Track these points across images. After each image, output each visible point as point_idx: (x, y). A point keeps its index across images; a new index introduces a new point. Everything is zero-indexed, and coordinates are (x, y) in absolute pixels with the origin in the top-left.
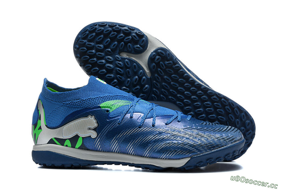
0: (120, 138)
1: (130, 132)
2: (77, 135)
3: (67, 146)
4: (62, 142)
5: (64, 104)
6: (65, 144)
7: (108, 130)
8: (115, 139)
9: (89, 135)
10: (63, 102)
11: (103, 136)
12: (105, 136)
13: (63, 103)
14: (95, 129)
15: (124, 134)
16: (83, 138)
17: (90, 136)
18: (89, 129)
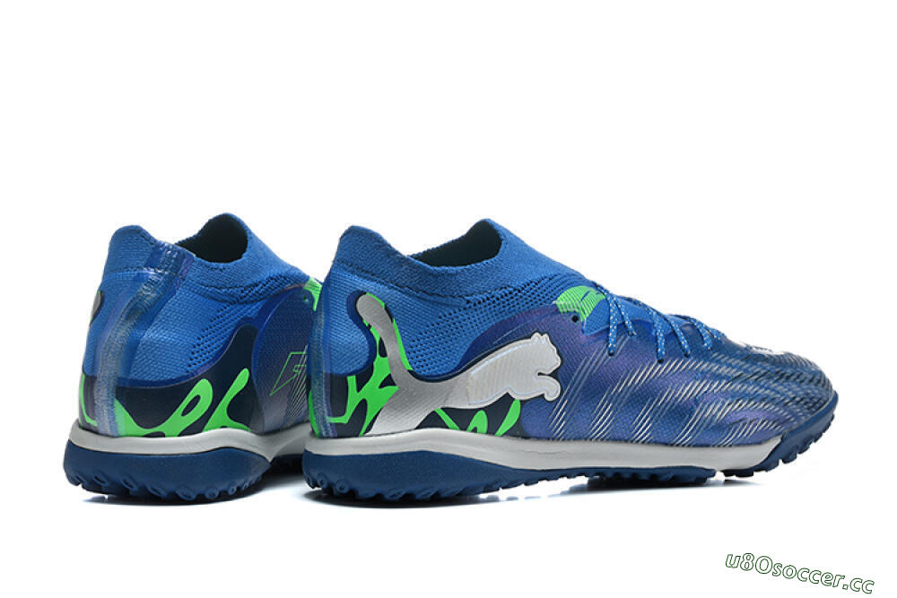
0: (619, 395)
1: (642, 378)
2: (507, 394)
3: (475, 430)
4: (462, 418)
5: (468, 302)
6: (471, 427)
7: (588, 374)
8: (604, 401)
9: (541, 393)
10: (468, 295)
11: (576, 395)
12: (580, 392)
13: (467, 298)
14: (554, 375)
15: (627, 384)
16: (521, 401)
17: (542, 396)
18: (540, 374)
